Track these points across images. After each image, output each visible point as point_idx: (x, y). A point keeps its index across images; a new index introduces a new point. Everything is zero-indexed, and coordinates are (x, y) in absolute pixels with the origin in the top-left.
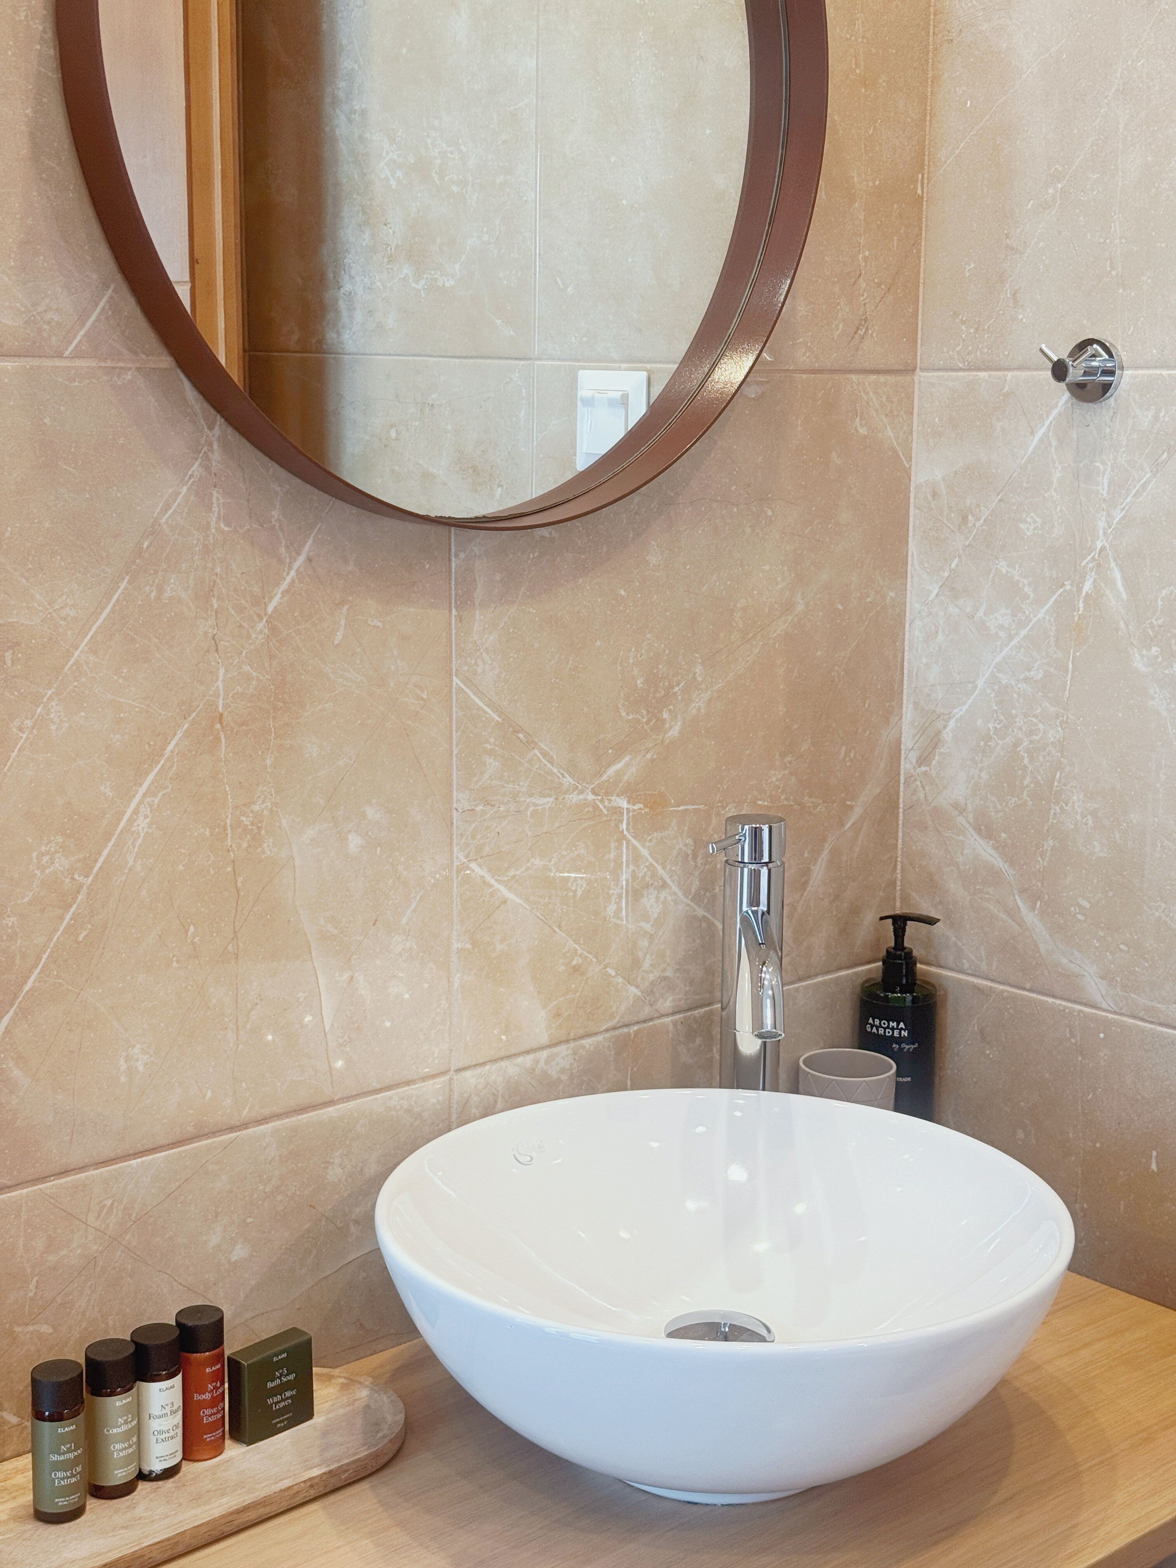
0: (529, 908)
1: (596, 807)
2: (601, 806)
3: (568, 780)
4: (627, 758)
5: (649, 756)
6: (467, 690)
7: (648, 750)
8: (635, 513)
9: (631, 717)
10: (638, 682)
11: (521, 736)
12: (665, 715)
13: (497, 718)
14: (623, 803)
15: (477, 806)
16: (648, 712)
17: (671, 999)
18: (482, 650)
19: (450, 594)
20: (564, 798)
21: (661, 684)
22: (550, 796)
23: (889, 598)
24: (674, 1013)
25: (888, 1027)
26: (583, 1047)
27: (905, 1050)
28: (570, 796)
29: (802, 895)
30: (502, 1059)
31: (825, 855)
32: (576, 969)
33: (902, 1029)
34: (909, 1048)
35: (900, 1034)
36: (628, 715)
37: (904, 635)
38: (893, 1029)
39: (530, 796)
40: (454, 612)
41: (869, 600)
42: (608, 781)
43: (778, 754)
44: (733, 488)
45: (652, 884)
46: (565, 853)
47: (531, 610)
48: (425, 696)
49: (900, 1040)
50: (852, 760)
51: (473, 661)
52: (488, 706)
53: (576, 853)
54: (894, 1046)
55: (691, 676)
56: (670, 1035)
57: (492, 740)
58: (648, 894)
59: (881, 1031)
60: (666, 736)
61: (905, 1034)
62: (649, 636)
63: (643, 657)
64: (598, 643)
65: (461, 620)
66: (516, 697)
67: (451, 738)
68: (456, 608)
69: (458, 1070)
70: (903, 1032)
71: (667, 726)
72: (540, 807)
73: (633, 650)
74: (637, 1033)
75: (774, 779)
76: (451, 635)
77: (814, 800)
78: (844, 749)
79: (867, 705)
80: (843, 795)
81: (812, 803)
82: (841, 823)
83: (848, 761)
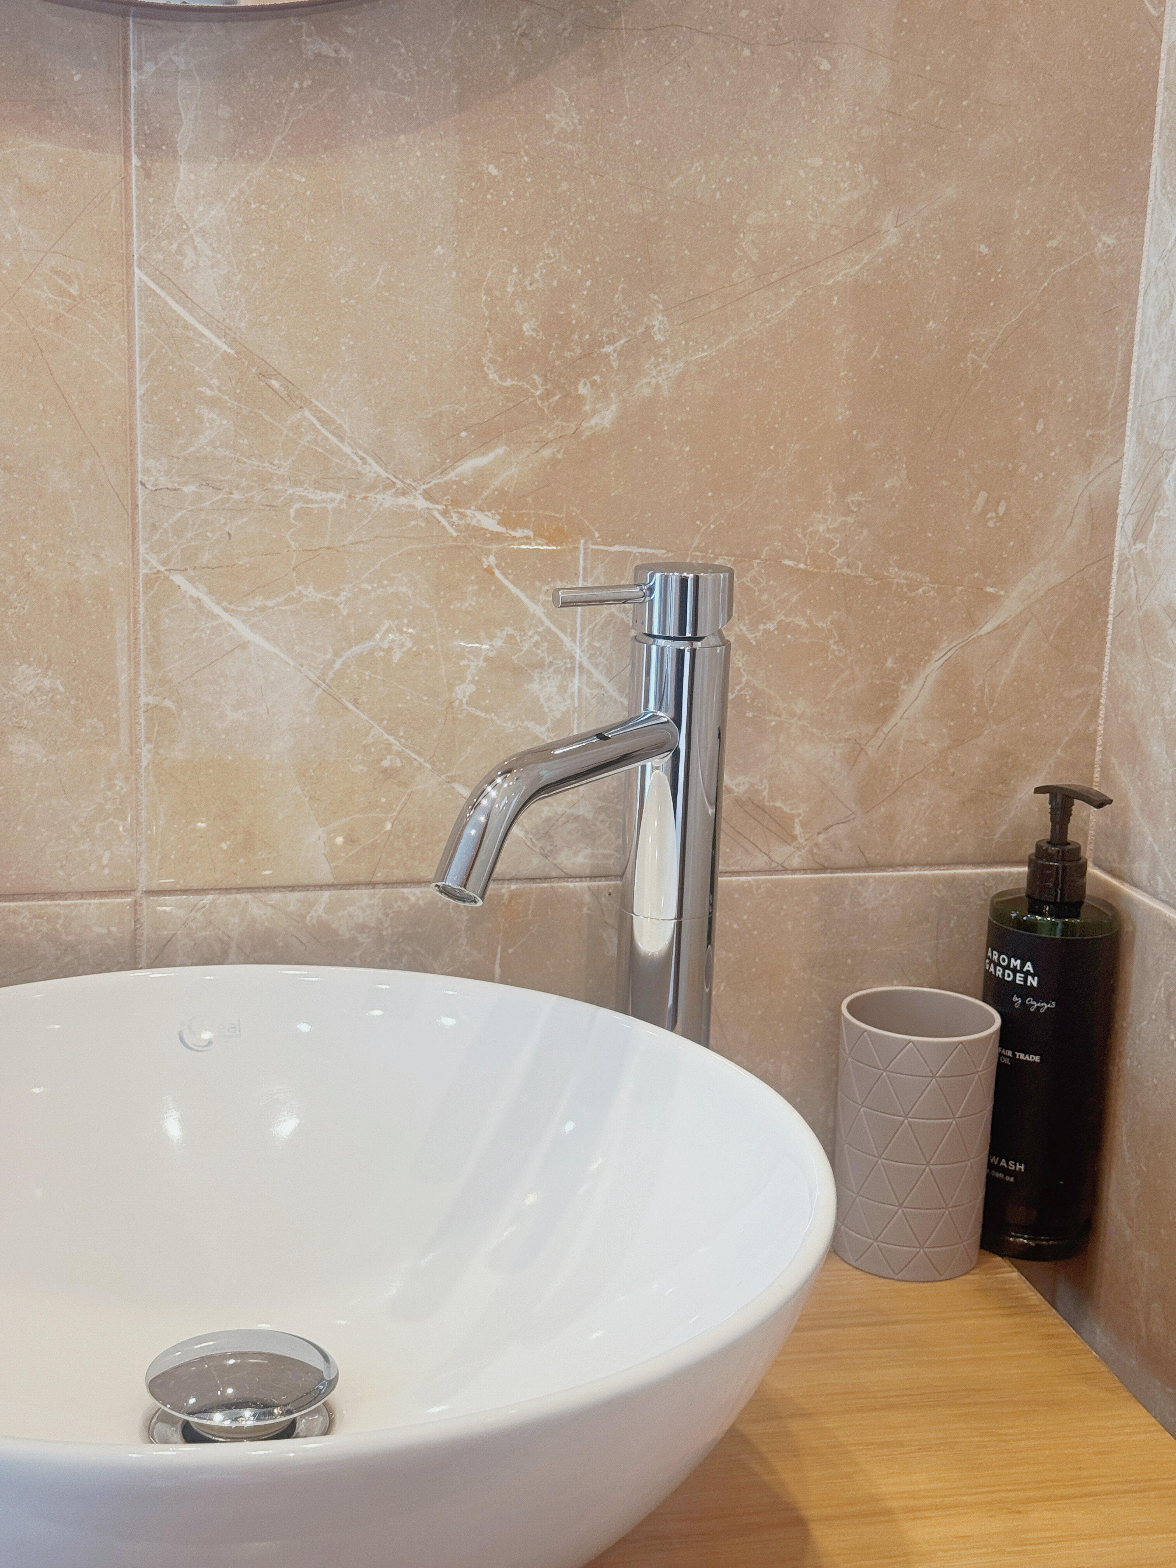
0: (292, 663)
1: (430, 520)
2: (444, 522)
3: (374, 470)
4: (500, 451)
5: (547, 453)
6: (163, 294)
7: (544, 444)
8: (523, 35)
9: (509, 383)
10: (525, 327)
11: (275, 383)
12: (583, 390)
13: (225, 347)
14: (489, 522)
15: (186, 483)
16: (546, 380)
17: (589, 851)
18: (192, 231)
19: (127, 130)
20: (365, 498)
21: (575, 337)
22: (337, 490)
23: (1100, 245)
24: (592, 877)
25: (1007, 967)
26: (405, 899)
27: (1032, 1010)
28: (379, 497)
29: (878, 730)
30: (239, 890)
31: (932, 671)
32: (388, 774)
33: (1028, 973)
34: (1038, 1008)
35: (1025, 980)
36: (502, 378)
37: (1134, 314)
38: (1015, 971)
39: (297, 483)
40: (135, 160)
41: (1053, 243)
42: (458, 483)
43: (830, 487)
44: (744, 13)
45: (551, 663)
46: (366, 586)
47: (296, 177)
48: (74, 291)
49: (1025, 991)
50: (999, 519)
51: (175, 246)
52: (206, 326)
53: (391, 590)
54: (1015, 999)
55: (641, 330)
56: (585, 910)
57: (215, 382)
58: (541, 678)
59: (999, 973)
60: (584, 424)
61: (1033, 982)
62: (549, 251)
63: (535, 286)
64: (439, 250)
65: (148, 176)
66: (265, 319)
67: (132, 368)
68: (140, 154)
69: (149, 893)
70: (1030, 978)
71: (587, 408)
72: (317, 506)
73: (515, 270)
74: (513, 896)
75: (822, 528)
76: (128, 198)
77: (911, 575)
78: (983, 496)
79: (1039, 427)
80: (976, 575)
81: (905, 578)
82: (972, 622)
83: (992, 518)
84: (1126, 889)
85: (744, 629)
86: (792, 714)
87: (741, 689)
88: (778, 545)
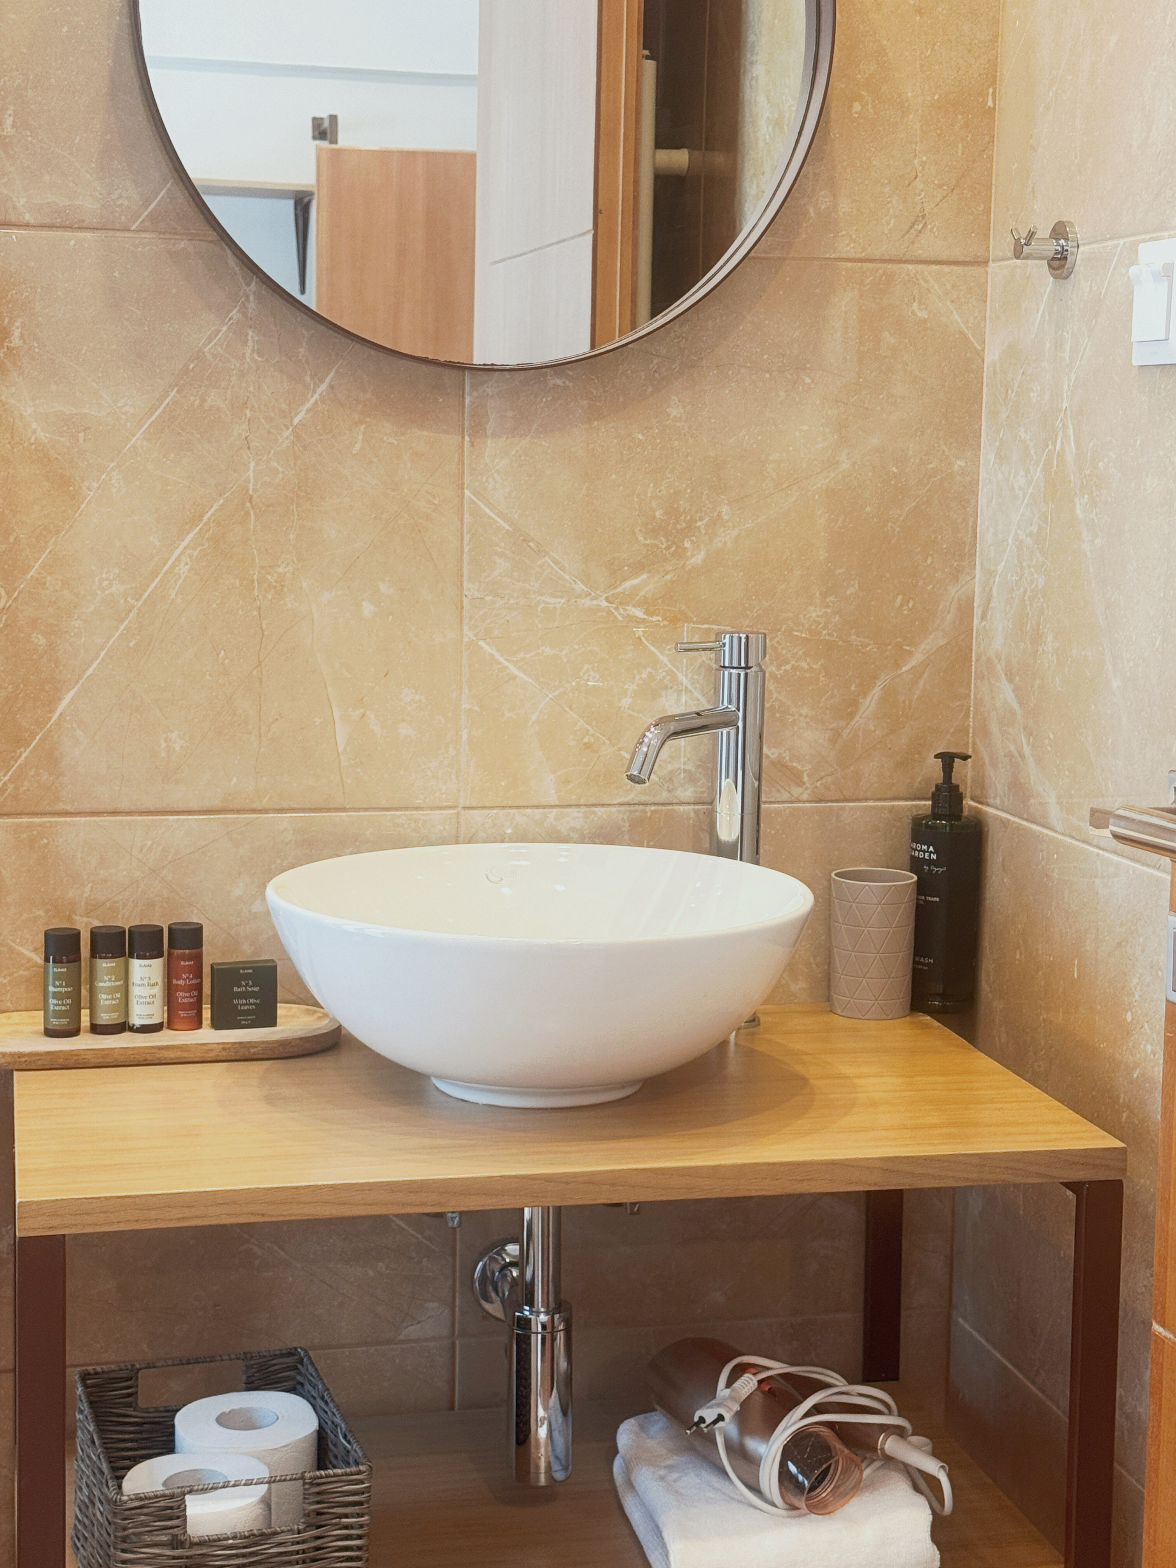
0: (538, 687)
1: (609, 613)
2: (616, 613)
3: (580, 587)
4: (644, 576)
5: (668, 577)
6: (478, 502)
7: (667, 572)
8: (655, 371)
9: (649, 541)
10: (657, 513)
11: (532, 544)
12: (687, 544)
13: (507, 527)
14: (639, 613)
15: (487, 595)
16: (668, 540)
17: (693, 789)
18: (493, 471)
19: (463, 424)
20: (576, 601)
21: (683, 518)
22: (562, 597)
23: (956, 466)
24: (695, 803)
25: (921, 850)
26: (595, 813)
27: (934, 872)
28: (583, 601)
29: (848, 724)
30: (510, 807)
31: (876, 692)
32: (588, 746)
33: (931, 852)
34: (937, 871)
35: (930, 856)
36: (645, 539)
37: (977, 502)
38: (924, 852)
39: (542, 594)
40: (467, 438)
41: (931, 466)
42: (623, 593)
43: (818, 593)
44: (765, 357)
45: (671, 688)
46: (576, 647)
47: (544, 443)
48: (436, 502)
49: (930, 862)
50: (910, 610)
51: (484, 479)
52: (499, 517)
53: (589, 649)
54: (925, 867)
55: (716, 514)
56: (691, 822)
57: (503, 545)
58: (667, 695)
59: (917, 854)
60: (688, 562)
61: (934, 857)
62: (669, 475)
63: (662, 493)
64: (614, 476)
65: (473, 445)
66: (527, 513)
67: (462, 539)
68: (470, 435)
69: (465, 808)
70: (932, 855)
71: (689, 554)
72: (552, 606)
73: (652, 485)
74: (653, 812)
75: (814, 615)
76: (463, 456)
77: (863, 640)
78: (900, 598)
79: (929, 562)
80: (899, 640)
81: (860, 642)
82: (897, 665)
83: (905, 610)
84: (984, 808)
85: (774, 669)
86: (801, 715)
87: (773, 702)
88: (792, 625)
